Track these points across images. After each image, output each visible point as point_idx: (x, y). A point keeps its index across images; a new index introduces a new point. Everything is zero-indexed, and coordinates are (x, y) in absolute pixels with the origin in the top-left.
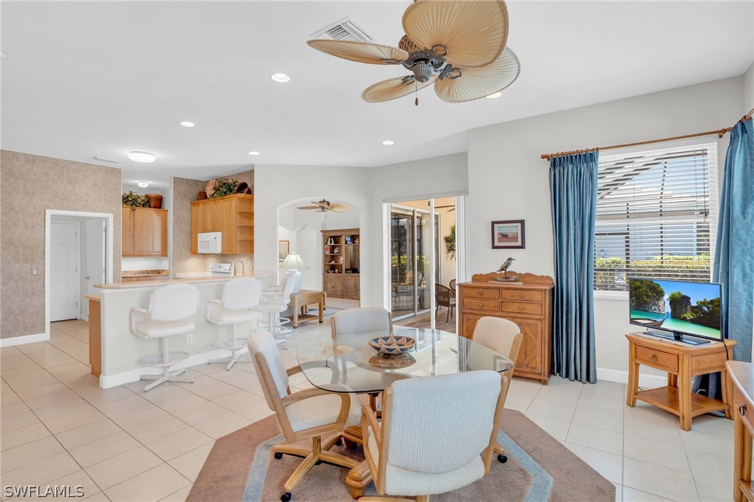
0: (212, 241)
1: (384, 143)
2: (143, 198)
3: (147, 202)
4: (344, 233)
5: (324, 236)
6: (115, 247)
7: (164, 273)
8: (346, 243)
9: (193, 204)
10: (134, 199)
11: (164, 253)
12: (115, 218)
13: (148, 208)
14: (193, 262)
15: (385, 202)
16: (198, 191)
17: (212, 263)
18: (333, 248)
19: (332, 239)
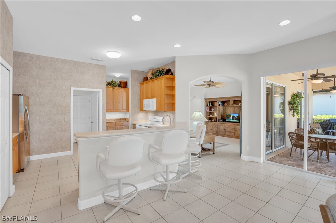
0: (151, 104)
1: (281, 24)
2: (118, 83)
3: (120, 84)
4: (218, 100)
5: (206, 102)
6: (103, 107)
7: (127, 120)
8: (219, 105)
9: (141, 84)
10: (114, 83)
11: (128, 110)
12: (103, 92)
13: (120, 88)
14: (141, 115)
15: (262, 77)
16: (143, 77)
17: (150, 116)
18: (211, 108)
19: (210, 103)
